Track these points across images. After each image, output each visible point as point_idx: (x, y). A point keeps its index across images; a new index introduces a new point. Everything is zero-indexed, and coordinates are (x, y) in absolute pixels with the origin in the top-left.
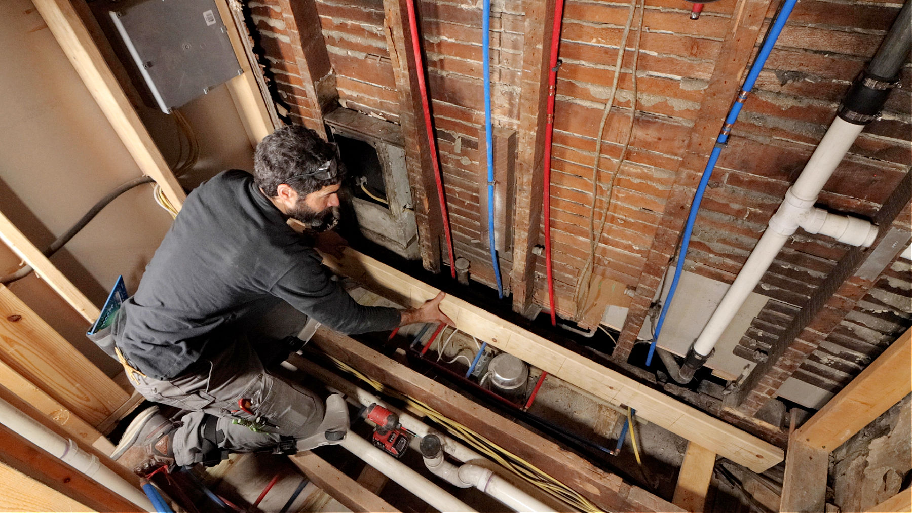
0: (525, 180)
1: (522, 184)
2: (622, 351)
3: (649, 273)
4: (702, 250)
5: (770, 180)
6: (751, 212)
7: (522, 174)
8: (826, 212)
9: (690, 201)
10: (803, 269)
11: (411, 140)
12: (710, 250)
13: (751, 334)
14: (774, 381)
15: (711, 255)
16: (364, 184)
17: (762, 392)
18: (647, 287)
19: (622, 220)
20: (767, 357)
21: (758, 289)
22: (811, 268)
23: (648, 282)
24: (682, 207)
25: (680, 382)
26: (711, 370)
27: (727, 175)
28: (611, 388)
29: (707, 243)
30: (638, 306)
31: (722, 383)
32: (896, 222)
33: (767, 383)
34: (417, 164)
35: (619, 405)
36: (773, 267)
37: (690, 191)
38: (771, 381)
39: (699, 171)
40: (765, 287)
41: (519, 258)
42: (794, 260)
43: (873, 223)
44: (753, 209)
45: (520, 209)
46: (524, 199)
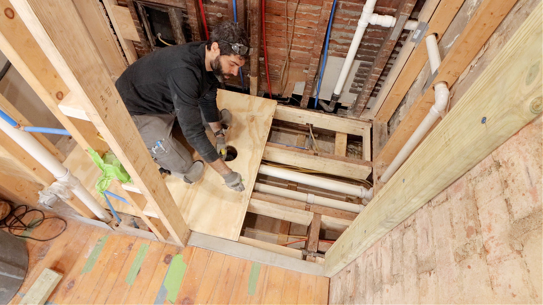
0: (255, 19)
1: (253, 22)
2: (305, 102)
3: (314, 57)
4: (334, 44)
5: (357, 4)
6: (351, 21)
7: (253, 16)
8: (377, 14)
9: (329, 17)
10: (372, 44)
11: (190, 4)
12: (337, 43)
13: (355, 81)
14: (366, 97)
15: (338, 46)
16: (160, 37)
17: (362, 104)
18: (313, 65)
19: (299, 35)
20: (362, 89)
21: (356, 58)
22: (375, 43)
23: (314, 62)
24: (326, 21)
25: (330, 111)
26: (341, 104)
27: (341, 5)
28: (300, 117)
29: (336, 40)
30: (310, 75)
31: (346, 108)
32: (401, 13)
33: (363, 99)
34: (194, 19)
35: (305, 124)
36: (360, 46)
37: (328, 12)
38: (364, 98)
39: (331, 2)
40: (359, 56)
41: (254, 64)
42: (368, 41)
43: (394, 16)
44: (352, 20)
45: (253, 36)
46: (255, 30)
